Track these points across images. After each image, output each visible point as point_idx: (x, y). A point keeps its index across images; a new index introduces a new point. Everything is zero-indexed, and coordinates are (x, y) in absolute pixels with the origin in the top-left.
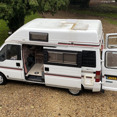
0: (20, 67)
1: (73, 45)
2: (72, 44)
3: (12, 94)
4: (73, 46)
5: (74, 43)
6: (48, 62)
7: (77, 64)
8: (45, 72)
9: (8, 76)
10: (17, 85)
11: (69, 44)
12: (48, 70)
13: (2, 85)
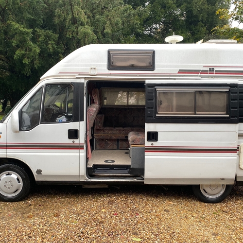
0: (77, 141)
1: (213, 73)
2: (211, 70)
3: (57, 215)
4: (214, 75)
5: (216, 69)
6: (157, 115)
7: (228, 116)
8: (148, 144)
9: (39, 172)
10: (60, 199)
11: (204, 72)
12: (156, 140)
13: (18, 201)
